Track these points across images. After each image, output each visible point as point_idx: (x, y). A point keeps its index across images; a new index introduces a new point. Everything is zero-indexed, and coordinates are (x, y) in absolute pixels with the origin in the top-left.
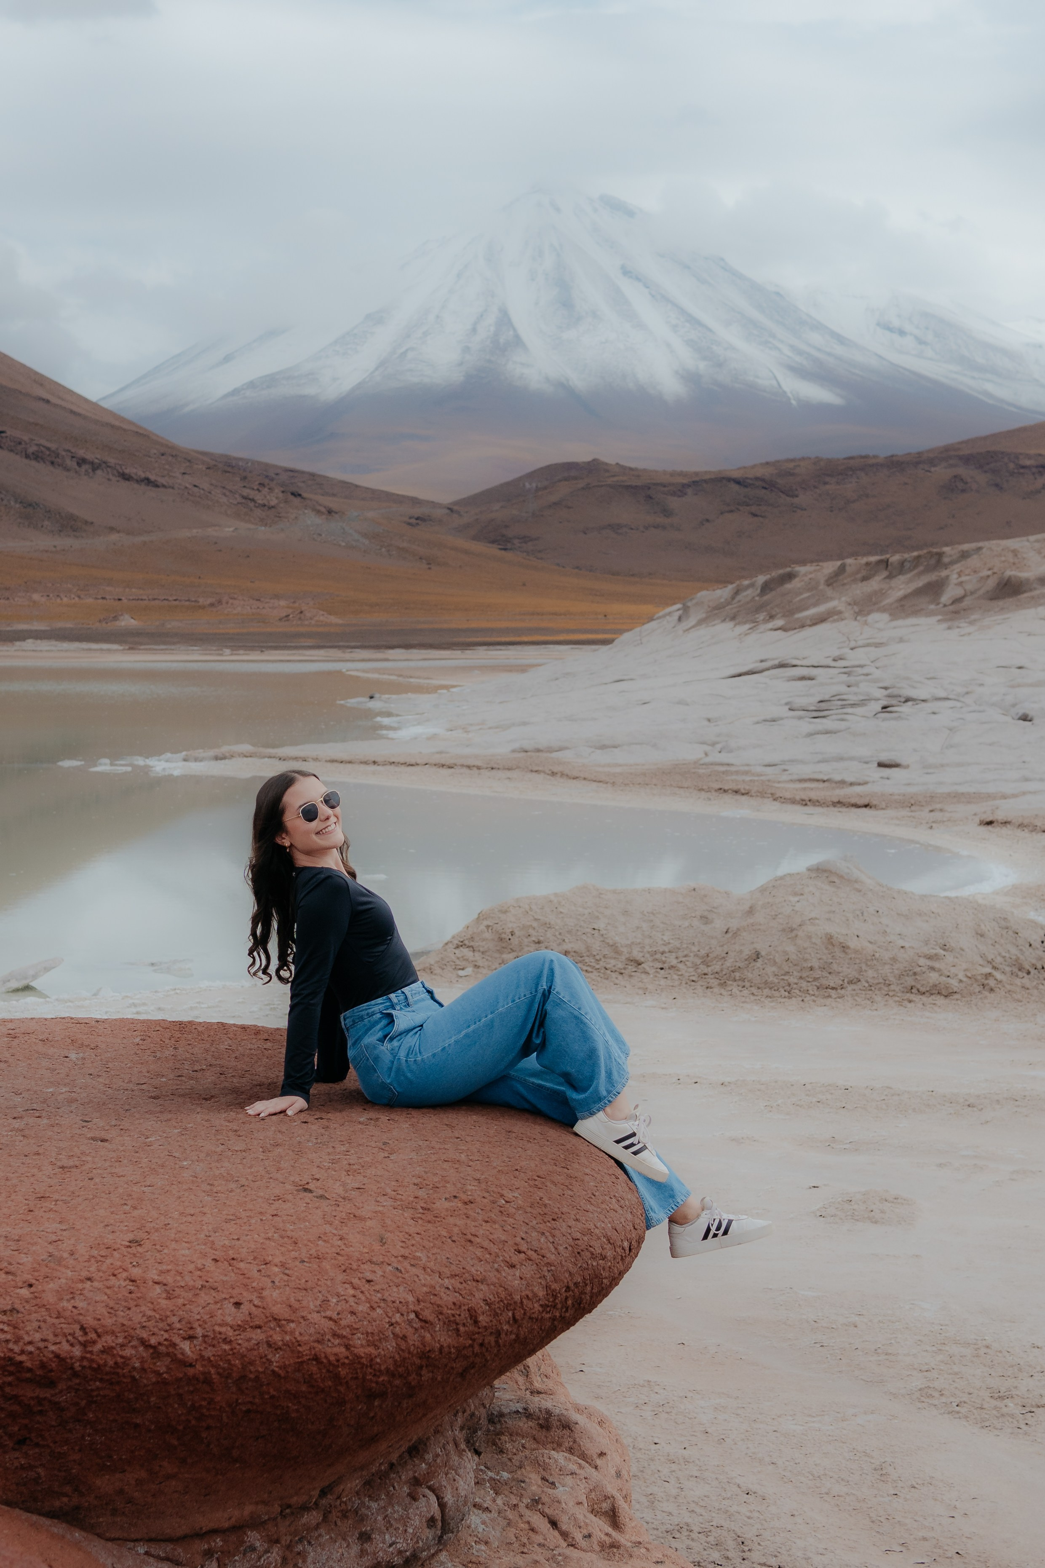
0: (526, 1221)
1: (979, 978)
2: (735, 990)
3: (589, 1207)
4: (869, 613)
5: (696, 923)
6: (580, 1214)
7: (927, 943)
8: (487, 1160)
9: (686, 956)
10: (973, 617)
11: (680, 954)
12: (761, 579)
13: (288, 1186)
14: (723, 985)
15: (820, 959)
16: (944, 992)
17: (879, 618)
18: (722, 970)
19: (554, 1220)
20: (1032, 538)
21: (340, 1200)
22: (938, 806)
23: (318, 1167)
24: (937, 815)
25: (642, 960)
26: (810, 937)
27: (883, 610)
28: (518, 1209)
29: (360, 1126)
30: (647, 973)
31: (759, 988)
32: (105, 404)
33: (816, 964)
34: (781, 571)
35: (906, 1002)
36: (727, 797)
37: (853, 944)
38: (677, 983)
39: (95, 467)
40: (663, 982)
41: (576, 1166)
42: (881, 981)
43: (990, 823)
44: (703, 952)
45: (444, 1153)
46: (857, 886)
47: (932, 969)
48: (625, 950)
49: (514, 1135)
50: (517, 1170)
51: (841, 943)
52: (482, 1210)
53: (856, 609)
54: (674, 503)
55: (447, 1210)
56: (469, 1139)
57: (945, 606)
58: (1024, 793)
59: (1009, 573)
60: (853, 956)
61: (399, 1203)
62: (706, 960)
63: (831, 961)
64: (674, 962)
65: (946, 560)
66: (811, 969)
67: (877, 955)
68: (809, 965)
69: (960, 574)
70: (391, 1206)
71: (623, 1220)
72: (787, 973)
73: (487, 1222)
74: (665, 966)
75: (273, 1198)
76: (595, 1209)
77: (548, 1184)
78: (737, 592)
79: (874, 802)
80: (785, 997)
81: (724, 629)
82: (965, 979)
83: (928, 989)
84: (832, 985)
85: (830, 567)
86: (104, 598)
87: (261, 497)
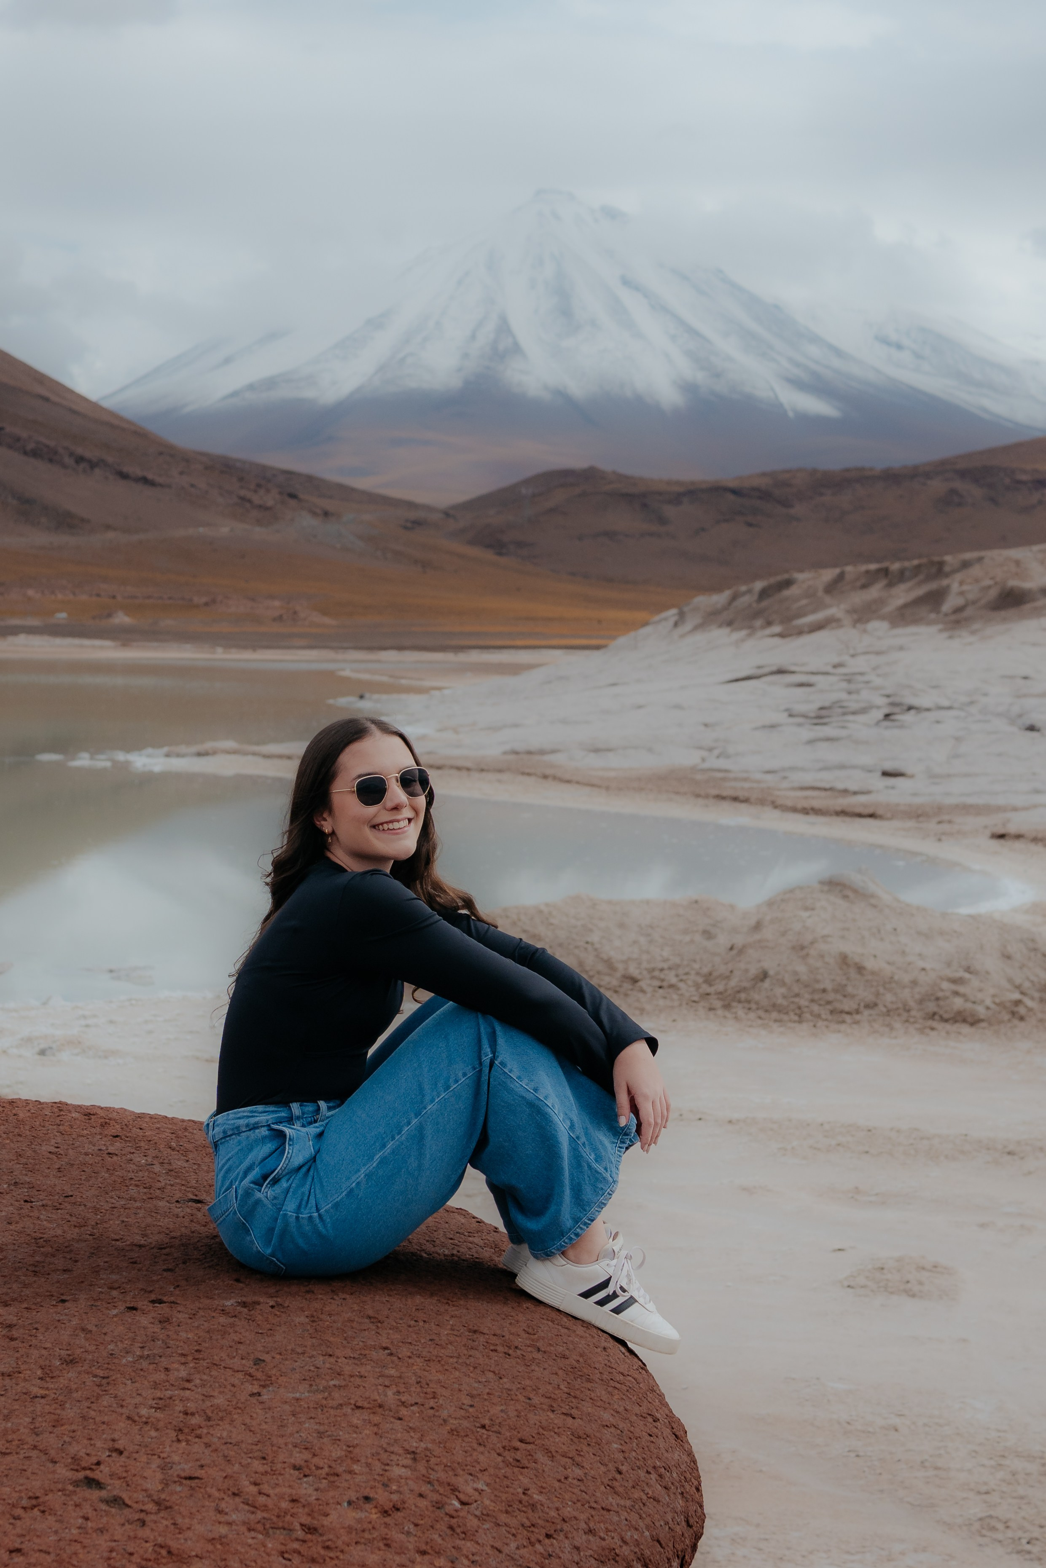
0: (498, 1544)
1: (1008, 1004)
2: (741, 1013)
3: (612, 1501)
4: (868, 621)
5: (698, 938)
6: (596, 1518)
7: (949, 964)
8: (432, 1403)
9: (687, 974)
10: (976, 626)
11: (681, 971)
12: (759, 585)
13: (63, 1472)
14: (727, 1007)
15: (833, 980)
16: (969, 1019)
17: (878, 626)
18: (726, 990)
19: (548, 1536)
20: (1035, 548)
21: (150, 1507)
22: (946, 817)
23: (129, 1418)
24: (946, 827)
25: (639, 977)
26: (822, 956)
27: (882, 618)
28: (484, 1516)
29: (223, 1320)
30: (643, 991)
31: (766, 1011)
32: (106, 404)
33: (829, 986)
34: (779, 578)
35: (928, 1031)
36: (726, 805)
37: (870, 964)
38: (676, 1003)
39: (92, 465)
40: (661, 1002)
41: (587, 1407)
42: (900, 1005)
43: (1002, 836)
44: (705, 970)
45: (358, 1387)
46: (873, 901)
47: (956, 993)
48: (620, 967)
49: (482, 1339)
50: (483, 1427)
51: (856, 964)
52: (416, 1525)
53: (855, 616)
54: (670, 511)
55: (350, 1530)
56: (405, 1351)
57: (946, 615)
58: (1035, 806)
59: (1013, 583)
60: (870, 977)
61: (260, 1515)
62: (709, 979)
63: (844, 982)
64: (674, 980)
65: (947, 569)
66: (824, 991)
67: (896, 978)
68: (821, 986)
69: (961, 583)
70: (244, 1523)
71: (669, 1517)
72: (797, 995)
73: (423, 1553)
74: (665, 984)
75: (25, 1502)
76: (622, 1502)
77: (540, 1456)
78: (734, 598)
79: (880, 812)
80: (795, 1022)
81: (720, 635)
82: (992, 1006)
83: (952, 1015)
84: (847, 1009)
85: (828, 575)
86: (98, 595)
87: (256, 498)
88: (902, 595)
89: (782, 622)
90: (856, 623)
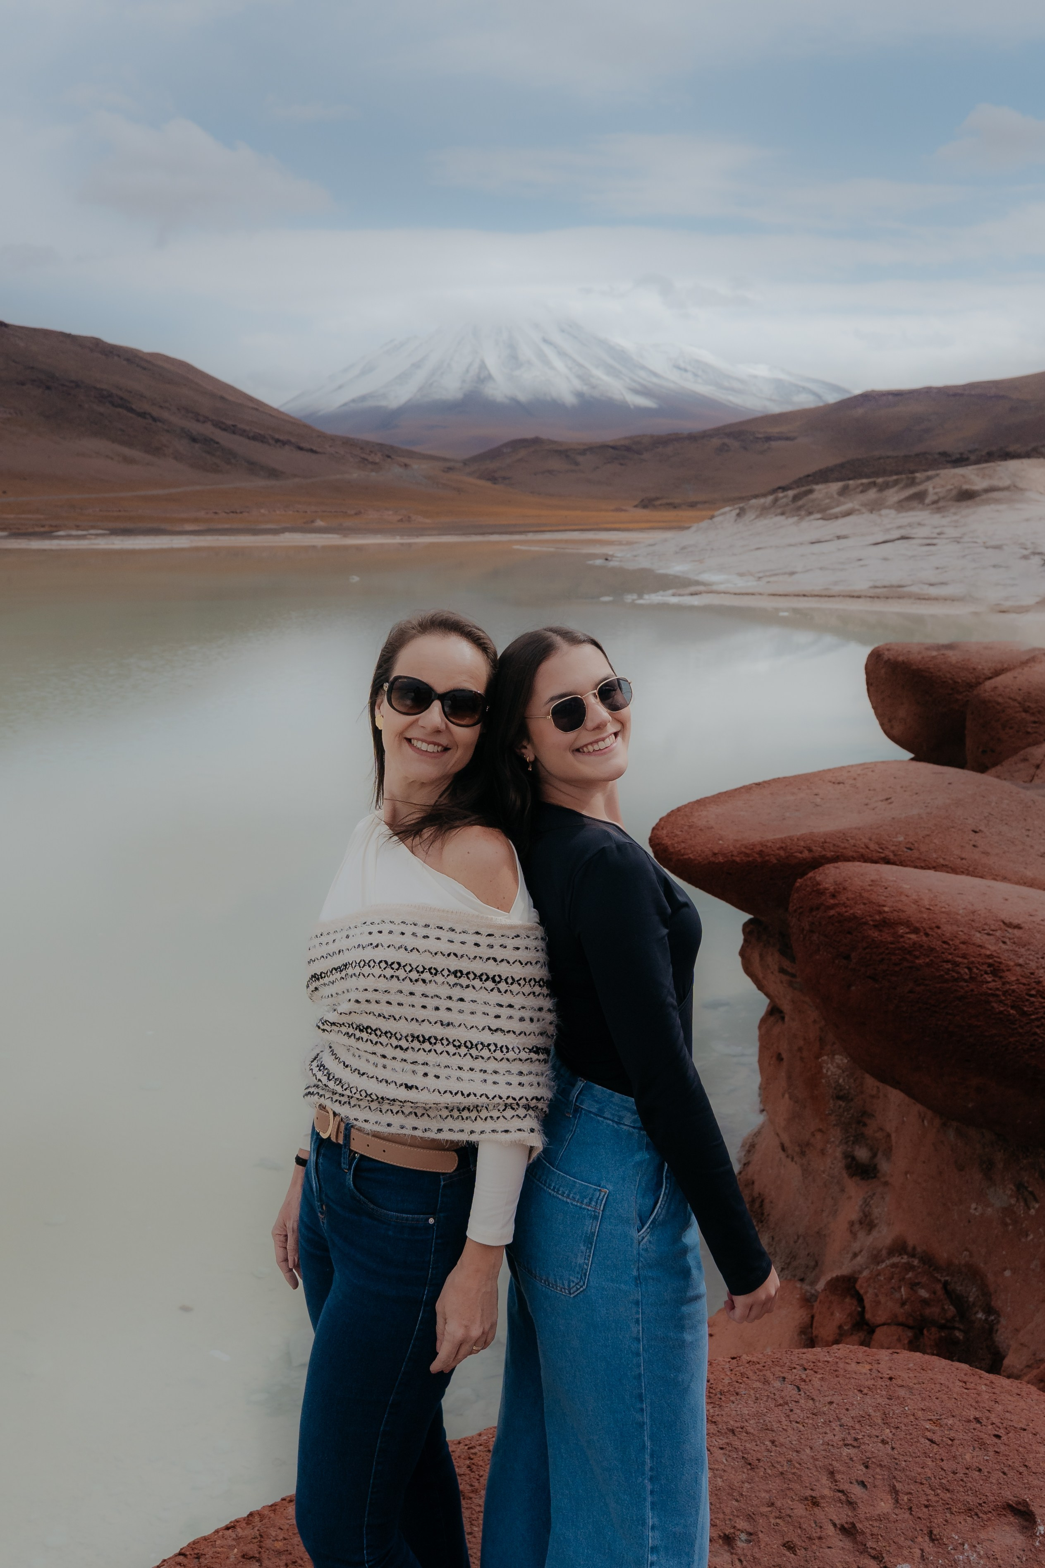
4: (880, 510)
17: (889, 513)
27: (889, 507)
32: (282, 409)
34: (803, 489)
39: (284, 443)
53: (869, 508)
54: (580, 458)
57: (928, 505)
59: (966, 487)
65: (918, 481)
69: (931, 488)
78: (776, 500)
85: (840, 484)
86: (298, 511)
87: (370, 458)
88: (893, 495)
89: (818, 512)
90: (871, 511)
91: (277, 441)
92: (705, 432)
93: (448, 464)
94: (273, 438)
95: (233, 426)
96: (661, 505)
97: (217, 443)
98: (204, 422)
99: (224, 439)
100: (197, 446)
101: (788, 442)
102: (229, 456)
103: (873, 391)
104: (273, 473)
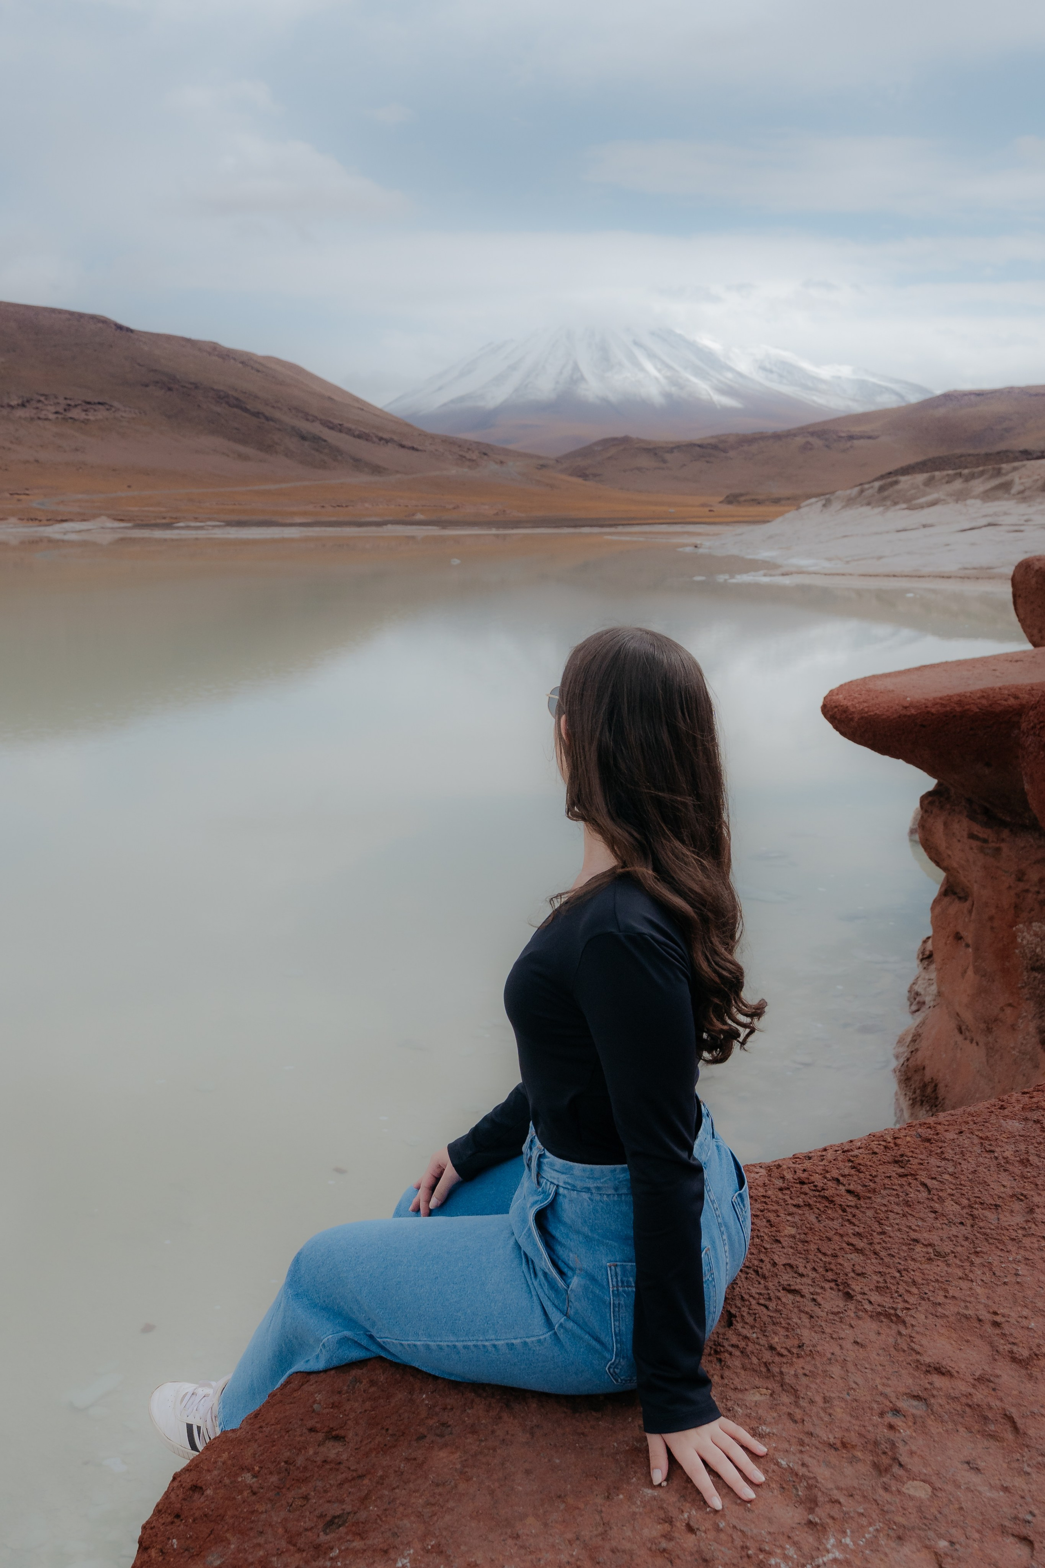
4: (965, 500)
17: (974, 502)
27: (975, 497)
32: (386, 410)
34: (889, 481)
39: (387, 441)
53: (953, 497)
54: (668, 456)
57: (1014, 495)
65: (1003, 471)
69: (1017, 478)
78: (862, 491)
86: (400, 505)
87: (468, 456)
88: (979, 486)
89: (904, 502)
90: (957, 501)
91: (381, 439)
92: (789, 431)
93: (541, 462)
94: (377, 436)
95: (340, 425)
96: (745, 501)
97: (325, 441)
98: (313, 421)
99: (332, 436)
100: (306, 443)
101: (871, 441)
102: (336, 453)
103: (955, 391)
104: (377, 470)
